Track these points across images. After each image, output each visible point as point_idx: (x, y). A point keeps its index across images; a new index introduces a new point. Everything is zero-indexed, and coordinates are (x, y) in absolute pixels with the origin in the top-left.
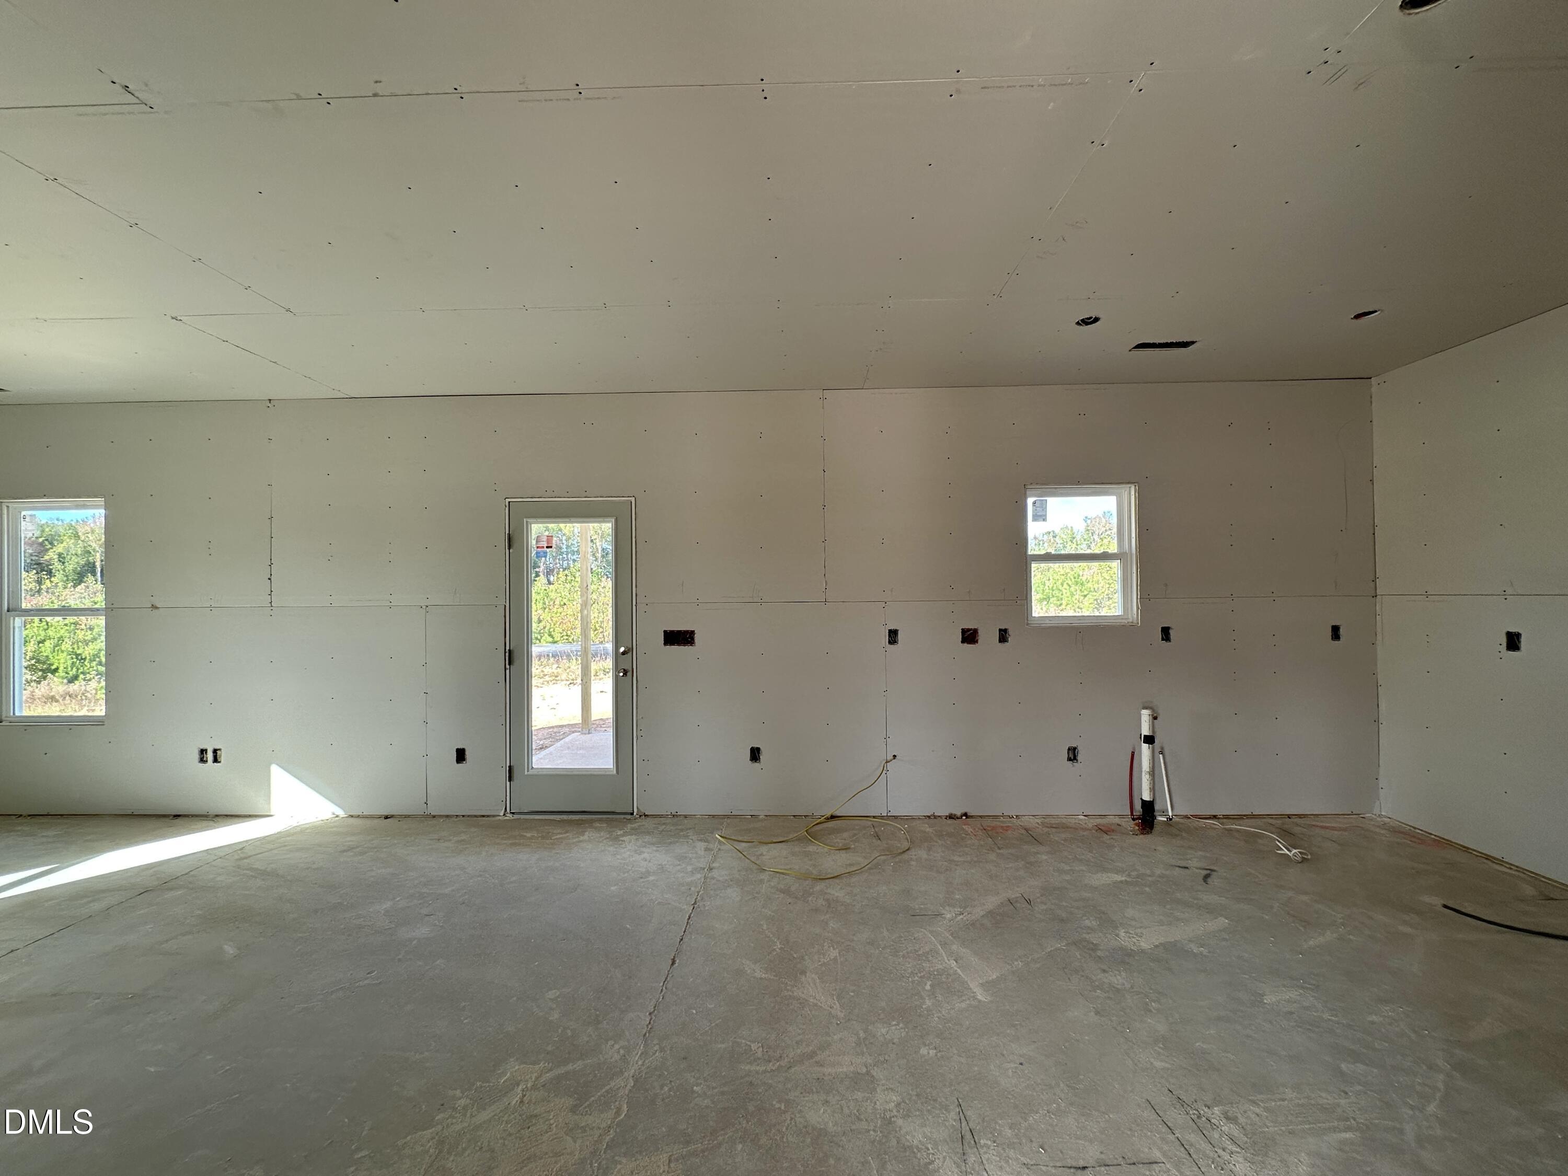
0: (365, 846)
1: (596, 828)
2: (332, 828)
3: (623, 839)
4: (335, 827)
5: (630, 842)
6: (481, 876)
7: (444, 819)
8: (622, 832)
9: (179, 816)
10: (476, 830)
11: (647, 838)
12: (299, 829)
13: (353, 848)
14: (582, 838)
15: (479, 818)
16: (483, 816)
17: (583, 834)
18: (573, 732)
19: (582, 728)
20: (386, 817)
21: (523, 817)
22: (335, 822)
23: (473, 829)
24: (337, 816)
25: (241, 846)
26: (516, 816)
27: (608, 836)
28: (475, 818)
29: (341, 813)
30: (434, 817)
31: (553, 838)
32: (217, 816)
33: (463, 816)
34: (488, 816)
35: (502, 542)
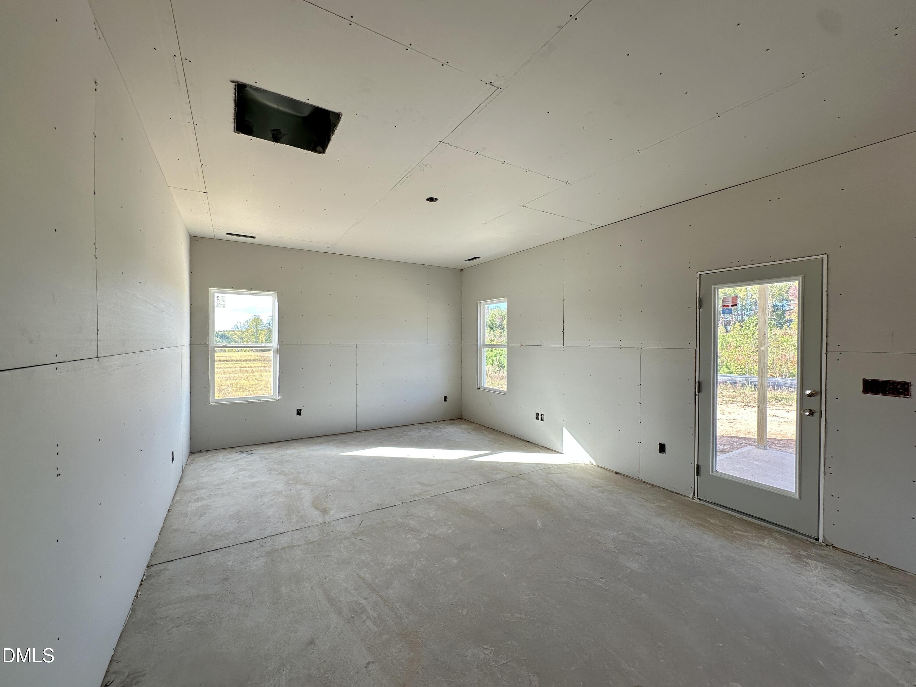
0: (604, 488)
1: (776, 538)
2: (589, 470)
3: (807, 561)
4: (591, 470)
5: (816, 567)
6: (674, 540)
7: (651, 486)
8: (805, 553)
9: (529, 442)
10: (671, 502)
11: (838, 572)
12: (573, 465)
13: (598, 487)
14: (761, 543)
15: (674, 494)
16: (677, 494)
17: (763, 539)
18: (749, 445)
19: (758, 444)
20: (617, 473)
21: (707, 504)
22: (590, 467)
23: (669, 501)
24: (592, 464)
25: (549, 466)
26: (701, 502)
27: (789, 551)
28: (672, 493)
29: (594, 463)
30: (644, 482)
31: (734, 532)
32: (542, 446)
33: (663, 489)
34: (680, 495)
35: (695, 305)
